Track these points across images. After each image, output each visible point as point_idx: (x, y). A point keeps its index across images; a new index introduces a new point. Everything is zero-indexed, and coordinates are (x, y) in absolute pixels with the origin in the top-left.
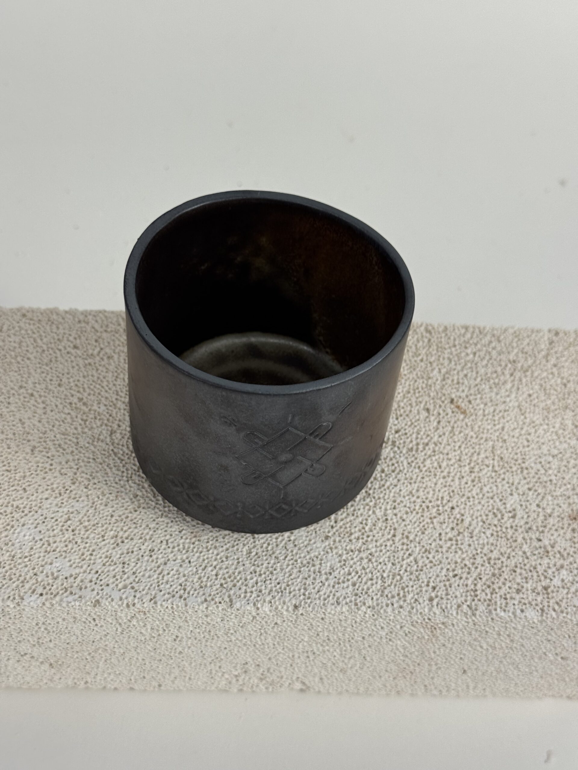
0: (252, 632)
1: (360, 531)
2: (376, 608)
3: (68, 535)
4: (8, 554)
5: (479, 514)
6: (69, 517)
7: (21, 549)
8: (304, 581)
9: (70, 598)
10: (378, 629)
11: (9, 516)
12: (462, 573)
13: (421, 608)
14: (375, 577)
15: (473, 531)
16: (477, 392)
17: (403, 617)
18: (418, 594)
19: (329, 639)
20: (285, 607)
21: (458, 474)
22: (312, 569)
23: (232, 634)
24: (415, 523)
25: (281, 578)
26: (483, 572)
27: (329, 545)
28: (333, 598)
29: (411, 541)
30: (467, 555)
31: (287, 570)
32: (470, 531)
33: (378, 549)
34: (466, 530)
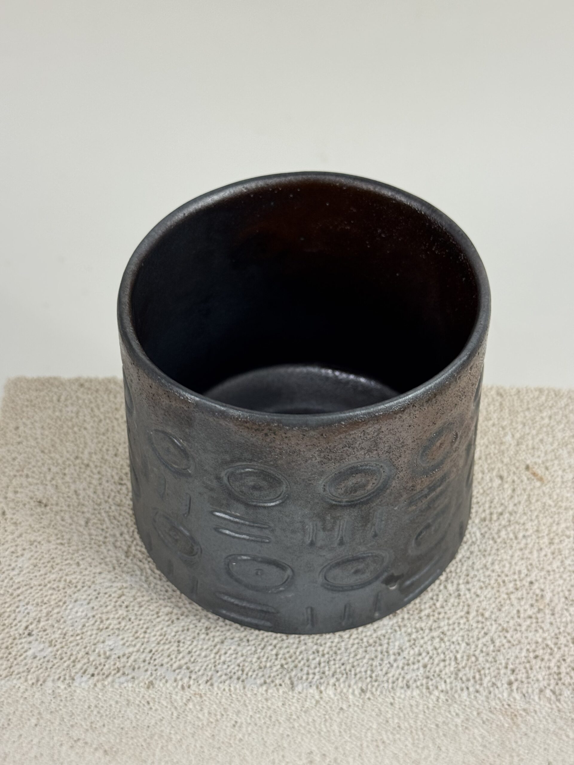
0: (316, 718)
1: (430, 607)
2: (450, 692)
3: (122, 612)
4: (60, 631)
5: (560, 589)
6: (123, 592)
7: (72, 626)
8: (370, 662)
9: (123, 679)
10: (452, 716)
11: (62, 591)
12: (544, 654)
13: (500, 693)
15: (554, 608)
16: (554, 458)
17: (480, 702)
18: (495, 677)
19: (399, 727)
20: (351, 690)
21: (536, 545)
22: (379, 649)
23: (294, 720)
24: (490, 598)
25: (346, 658)
26: (566, 653)
27: (397, 622)
28: (403, 681)
29: (486, 619)
30: (549, 635)
31: (352, 650)
32: (551, 608)
33: (451, 627)
34: (547, 607)
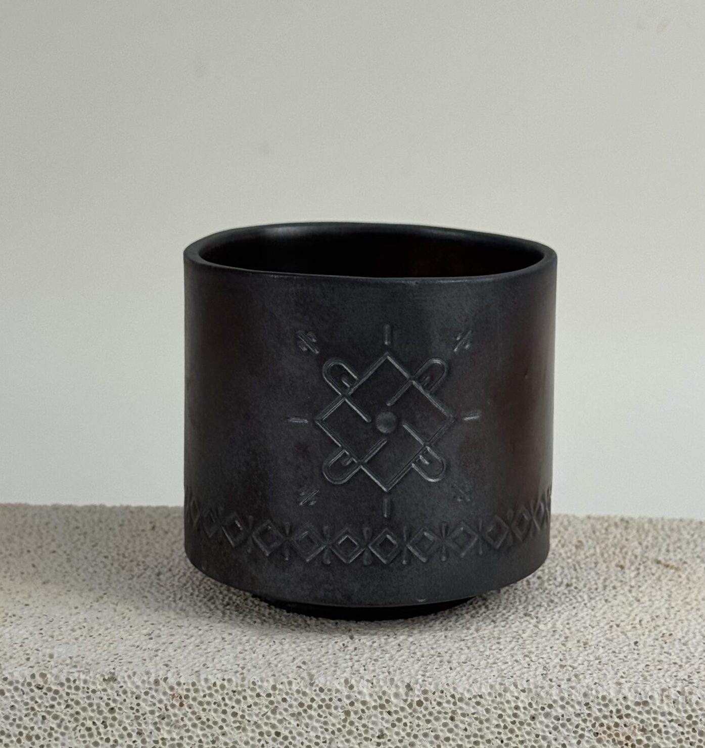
1: (513, 637)
2: (534, 690)
8: (424, 666)
9: (74, 670)
12: (670, 668)
14: (534, 667)
15: (687, 642)
18: (599, 679)
21: (666, 605)
24: (598, 634)
25: (390, 664)
27: (465, 644)
32: (683, 641)
34: (678, 641)
